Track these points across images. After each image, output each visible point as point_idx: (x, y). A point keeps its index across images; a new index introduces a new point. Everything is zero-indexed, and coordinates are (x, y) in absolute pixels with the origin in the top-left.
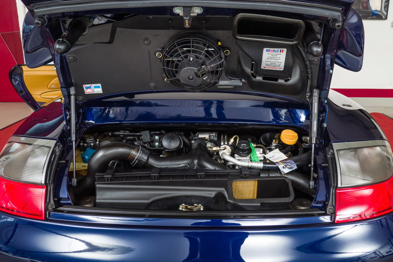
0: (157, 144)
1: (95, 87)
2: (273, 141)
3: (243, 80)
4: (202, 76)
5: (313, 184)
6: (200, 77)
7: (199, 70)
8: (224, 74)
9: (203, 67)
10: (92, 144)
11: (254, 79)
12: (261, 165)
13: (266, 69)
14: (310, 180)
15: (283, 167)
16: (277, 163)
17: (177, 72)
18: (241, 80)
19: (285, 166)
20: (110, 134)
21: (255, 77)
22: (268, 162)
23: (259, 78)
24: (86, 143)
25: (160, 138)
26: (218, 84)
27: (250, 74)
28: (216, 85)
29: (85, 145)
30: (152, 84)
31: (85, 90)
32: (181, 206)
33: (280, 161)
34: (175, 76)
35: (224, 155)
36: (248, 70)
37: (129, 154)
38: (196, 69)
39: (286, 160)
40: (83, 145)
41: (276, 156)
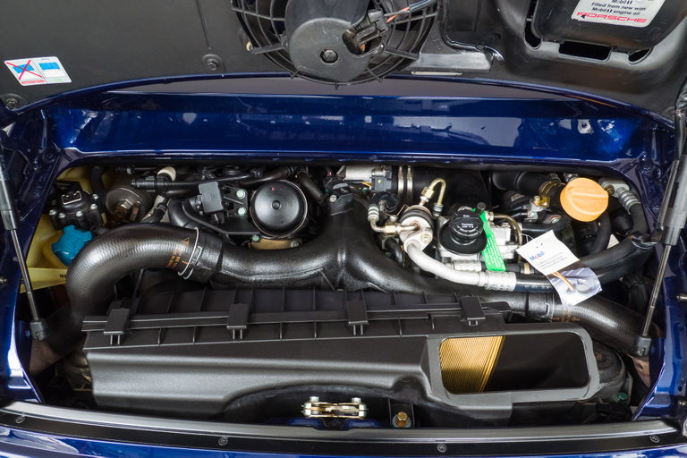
0: (242, 212)
1: (44, 67)
2: (533, 200)
3: (498, 55)
4: (368, 49)
5: (647, 346)
6: (359, 52)
7: (357, 30)
8: (435, 31)
9: (371, 14)
10: (79, 214)
11: (529, 48)
12: (509, 282)
13: (587, 19)
14: (640, 333)
15: (569, 290)
16: (551, 276)
17: (281, 27)
18: (488, 52)
19: (574, 286)
20: (129, 171)
21: (535, 43)
22: (527, 271)
23: (549, 48)
24: (65, 211)
25: (249, 196)
26: (413, 65)
27: (521, 32)
28: (407, 69)
29: (62, 216)
30: (211, 57)
31: (17, 75)
32: (308, 406)
33: (560, 271)
34: (275, 41)
35: (413, 249)
36: (516, 19)
37: (168, 257)
38: (348, 24)
39: (574, 267)
40: (57, 215)
41: (549, 253)
